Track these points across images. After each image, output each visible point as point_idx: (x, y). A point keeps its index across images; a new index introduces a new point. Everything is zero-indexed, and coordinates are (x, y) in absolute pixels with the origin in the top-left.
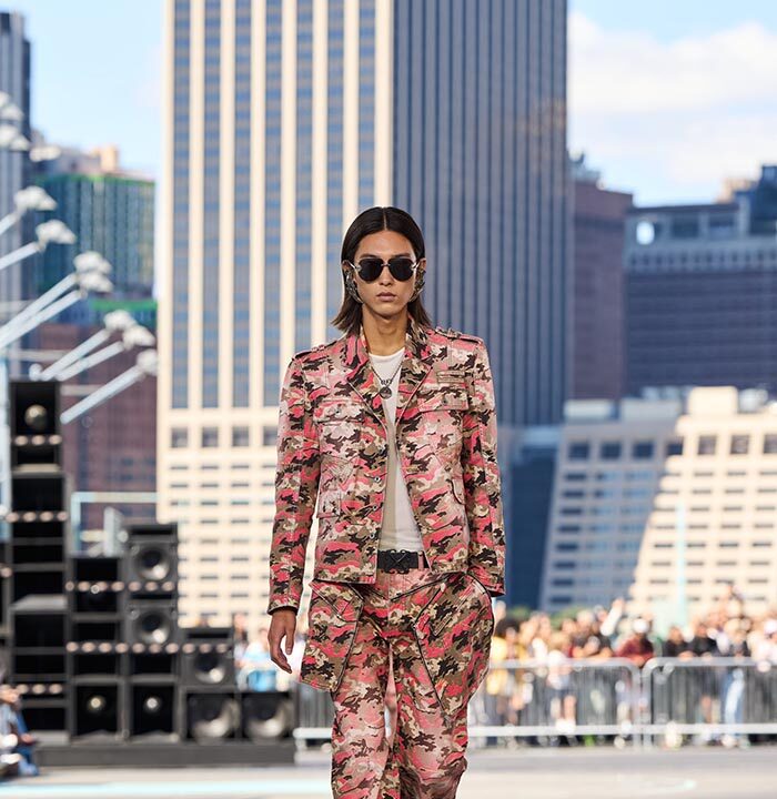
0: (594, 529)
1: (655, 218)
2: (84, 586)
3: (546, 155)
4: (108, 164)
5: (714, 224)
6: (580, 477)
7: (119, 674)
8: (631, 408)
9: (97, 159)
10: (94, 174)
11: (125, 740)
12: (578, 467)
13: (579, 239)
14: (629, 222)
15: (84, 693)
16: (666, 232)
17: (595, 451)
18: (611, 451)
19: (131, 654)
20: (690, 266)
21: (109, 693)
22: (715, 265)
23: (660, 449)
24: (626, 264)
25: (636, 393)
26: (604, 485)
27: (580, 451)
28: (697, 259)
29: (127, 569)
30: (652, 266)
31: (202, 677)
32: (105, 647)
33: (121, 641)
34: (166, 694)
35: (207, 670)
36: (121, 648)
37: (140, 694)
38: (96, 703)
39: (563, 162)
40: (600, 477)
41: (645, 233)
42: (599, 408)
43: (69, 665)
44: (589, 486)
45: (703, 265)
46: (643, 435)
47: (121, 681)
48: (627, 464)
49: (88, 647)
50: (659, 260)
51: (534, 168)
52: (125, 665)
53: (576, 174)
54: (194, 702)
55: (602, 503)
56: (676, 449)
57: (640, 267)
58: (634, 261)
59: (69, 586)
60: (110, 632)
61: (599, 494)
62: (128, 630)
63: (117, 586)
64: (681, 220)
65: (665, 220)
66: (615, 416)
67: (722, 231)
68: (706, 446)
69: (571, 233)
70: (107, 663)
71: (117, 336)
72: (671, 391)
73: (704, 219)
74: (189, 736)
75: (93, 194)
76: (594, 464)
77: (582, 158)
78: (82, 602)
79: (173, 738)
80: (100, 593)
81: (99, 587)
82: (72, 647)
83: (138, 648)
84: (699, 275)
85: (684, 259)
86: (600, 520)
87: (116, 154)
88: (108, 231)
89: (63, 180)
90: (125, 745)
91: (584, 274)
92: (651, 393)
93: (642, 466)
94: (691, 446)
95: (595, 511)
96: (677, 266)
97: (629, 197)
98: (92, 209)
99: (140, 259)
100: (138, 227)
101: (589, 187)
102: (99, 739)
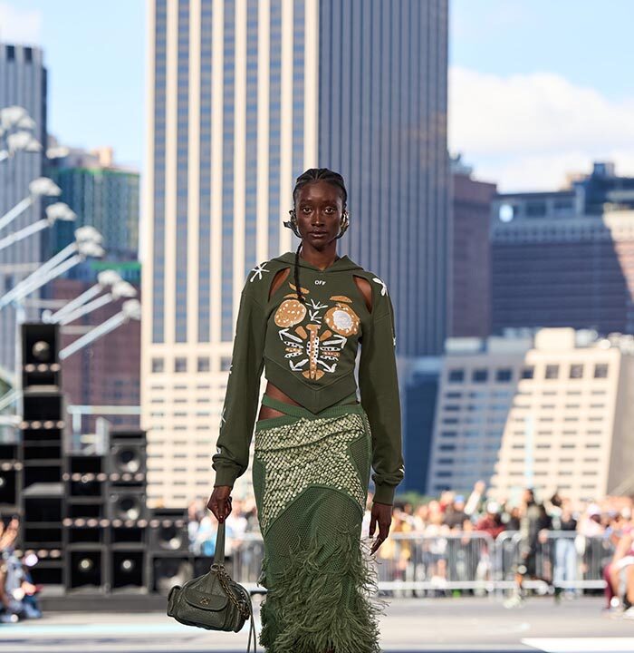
0: (467, 434)
1: (514, 202)
2: (76, 477)
3: (432, 154)
4: (105, 160)
5: (558, 206)
6: (457, 395)
7: (103, 542)
8: (495, 344)
9: (97, 157)
10: (94, 168)
11: (107, 592)
12: (455, 387)
13: (457, 217)
14: (494, 204)
15: (76, 557)
16: (522, 212)
17: (468, 376)
18: (480, 376)
19: (111, 528)
20: (540, 238)
21: (95, 557)
22: (559, 237)
23: (517, 374)
24: (491, 236)
25: (499, 332)
26: (476, 402)
27: (457, 376)
28: (545, 233)
29: (109, 464)
30: (512, 238)
31: (164, 545)
32: (92, 523)
33: (104, 517)
34: (137, 558)
35: (168, 539)
36: (104, 523)
37: (118, 557)
38: (85, 564)
39: (445, 159)
40: (472, 395)
41: (506, 213)
42: (471, 344)
43: (65, 536)
44: (464, 402)
45: (549, 237)
46: (504, 364)
47: (103, 548)
48: (492, 385)
49: (80, 522)
50: (516, 233)
51: (423, 164)
52: (107, 536)
53: (454, 169)
54: (159, 564)
55: (473, 415)
56: (528, 374)
57: (502, 238)
58: (497, 235)
59: (66, 477)
60: (96, 511)
61: (471, 408)
62: (109, 510)
63: (101, 477)
64: (533, 204)
65: (521, 204)
66: (484, 350)
67: (564, 212)
68: (551, 372)
69: (451, 213)
70: (94, 535)
71: (108, 289)
72: (525, 331)
73: (550, 203)
74: (155, 589)
75: (93, 182)
76: (468, 386)
77: (459, 158)
78: (75, 488)
79: (143, 591)
80: (89, 482)
81: (88, 478)
82: (67, 522)
83: (117, 523)
84: (546, 245)
85: (535, 232)
86: (471, 427)
87: (111, 153)
88: (104, 211)
89: (72, 172)
90: (107, 596)
91: (460, 243)
92: (510, 332)
93: (503, 387)
94: (540, 373)
95: (469, 421)
96: (530, 238)
97: (494, 186)
98: (93, 194)
99: (129, 232)
100: (128, 207)
101: (464, 179)
102: (88, 591)
